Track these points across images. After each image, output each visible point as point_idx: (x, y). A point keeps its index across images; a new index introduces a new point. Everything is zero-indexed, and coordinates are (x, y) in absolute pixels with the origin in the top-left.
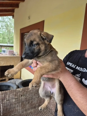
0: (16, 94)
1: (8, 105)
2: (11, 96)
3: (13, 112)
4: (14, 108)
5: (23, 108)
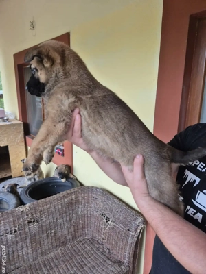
2: (2, 228)
3: (13, 263)
5: (35, 250)
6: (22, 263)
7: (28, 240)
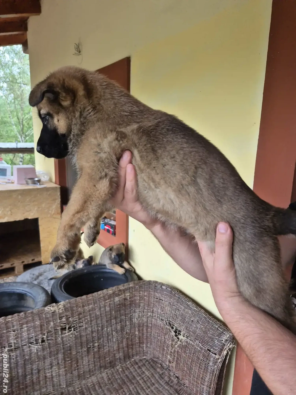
4: (39, 372)
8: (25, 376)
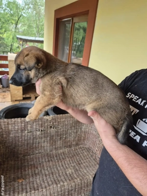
0: (42, 124)
1: (30, 138)
2: (34, 127)
3: (38, 149)
4: (39, 143)
5: (52, 145)
6: (43, 151)
7: (48, 138)
8: (33, 144)
